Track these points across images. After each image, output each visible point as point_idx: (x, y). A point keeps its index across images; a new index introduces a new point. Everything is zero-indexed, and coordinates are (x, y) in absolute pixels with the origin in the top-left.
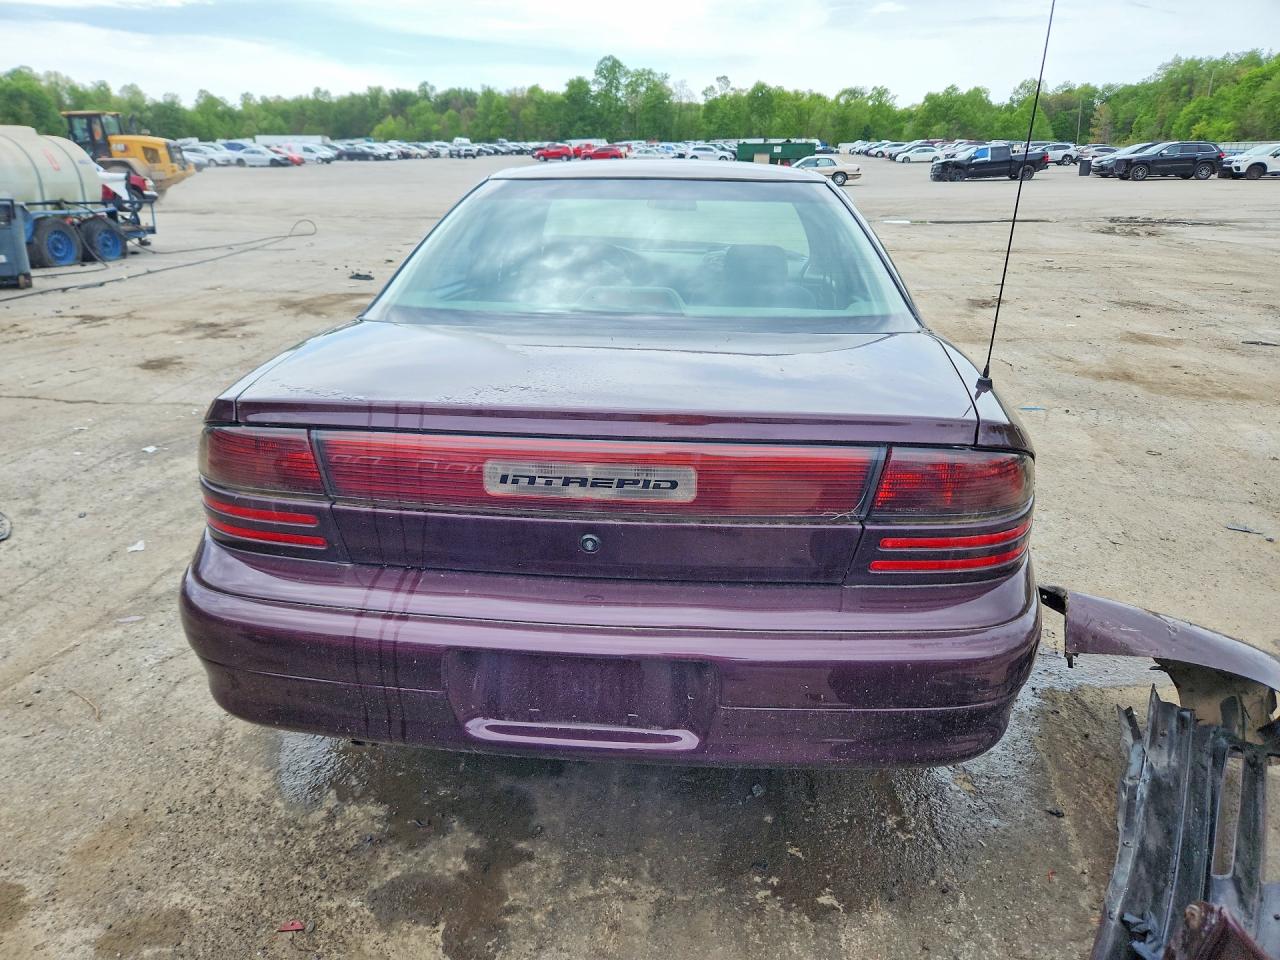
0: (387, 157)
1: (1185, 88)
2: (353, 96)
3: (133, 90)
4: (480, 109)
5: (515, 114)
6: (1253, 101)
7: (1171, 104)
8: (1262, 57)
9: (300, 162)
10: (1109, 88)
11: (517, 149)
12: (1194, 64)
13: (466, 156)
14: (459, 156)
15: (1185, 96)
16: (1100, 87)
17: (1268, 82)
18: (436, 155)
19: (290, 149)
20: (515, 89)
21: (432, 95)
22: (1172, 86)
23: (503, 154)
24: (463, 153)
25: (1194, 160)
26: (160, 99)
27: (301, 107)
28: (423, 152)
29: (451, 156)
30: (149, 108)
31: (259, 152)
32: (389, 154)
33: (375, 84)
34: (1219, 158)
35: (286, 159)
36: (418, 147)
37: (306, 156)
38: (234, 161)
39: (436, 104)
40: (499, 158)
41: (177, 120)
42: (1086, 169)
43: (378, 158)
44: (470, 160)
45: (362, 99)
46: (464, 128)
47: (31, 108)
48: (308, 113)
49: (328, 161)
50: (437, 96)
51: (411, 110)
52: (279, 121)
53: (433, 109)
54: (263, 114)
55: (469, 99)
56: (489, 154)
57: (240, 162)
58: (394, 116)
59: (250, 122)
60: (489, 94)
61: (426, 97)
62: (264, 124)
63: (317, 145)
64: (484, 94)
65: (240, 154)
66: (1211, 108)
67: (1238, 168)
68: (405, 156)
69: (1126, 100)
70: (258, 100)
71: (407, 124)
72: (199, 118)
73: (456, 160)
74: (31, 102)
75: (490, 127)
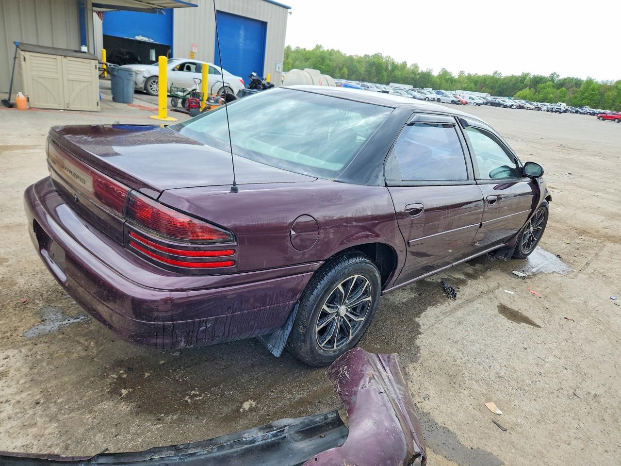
0: (511, 107)
2: (513, 76)
3: (416, 66)
4: (581, 89)
5: (602, 94)
9: (465, 104)
11: (591, 112)
13: (556, 112)
14: (552, 111)
18: (539, 109)
19: (463, 97)
20: (607, 81)
21: (556, 79)
23: (581, 113)
24: (554, 110)
26: (425, 71)
27: (485, 79)
28: (532, 107)
29: (548, 111)
30: (419, 74)
31: (448, 97)
32: (512, 105)
33: (526, 72)
35: (459, 101)
36: (530, 104)
37: (470, 101)
38: (436, 99)
39: (557, 84)
40: (578, 115)
41: (428, 80)
43: (505, 106)
44: (558, 114)
45: (516, 78)
46: (567, 98)
47: (375, 70)
48: (487, 83)
49: (479, 105)
50: (559, 80)
51: (540, 86)
52: (472, 85)
53: (554, 86)
54: (466, 81)
55: (577, 83)
56: (571, 112)
57: (439, 100)
58: (530, 88)
59: (459, 84)
60: (590, 82)
61: (552, 80)
62: (465, 86)
63: (479, 97)
64: (587, 82)
65: (439, 97)
68: (521, 107)
70: (466, 74)
71: (536, 93)
72: (437, 80)
73: (550, 113)
74: (377, 68)
75: (583, 99)
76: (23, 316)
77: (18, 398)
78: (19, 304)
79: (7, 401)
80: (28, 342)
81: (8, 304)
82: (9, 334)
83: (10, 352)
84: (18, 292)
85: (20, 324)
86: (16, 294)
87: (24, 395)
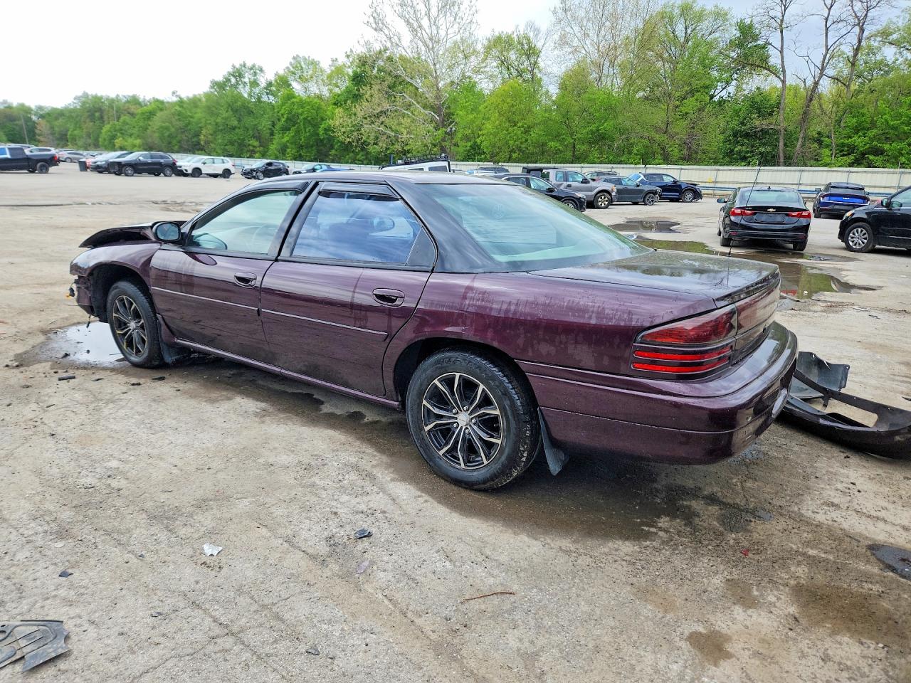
1: (97, 114)
6: (150, 128)
7: (91, 124)
8: (140, 100)
10: (40, 108)
12: (97, 99)
15: (99, 119)
16: (33, 107)
17: (155, 117)
22: (88, 112)
25: (160, 164)
34: (174, 164)
42: (84, 167)
66: (122, 130)
67: (186, 171)
69: (57, 119)
76: (765, 537)
77: (828, 487)
78: (754, 552)
79: (837, 490)
80: (785, 513)
81: (766, 560)
82: (796, 531)
83: (809, 514)
84: (740, 568)
85: (776, 532)
86: (744, 567)
87: (822, 486)
